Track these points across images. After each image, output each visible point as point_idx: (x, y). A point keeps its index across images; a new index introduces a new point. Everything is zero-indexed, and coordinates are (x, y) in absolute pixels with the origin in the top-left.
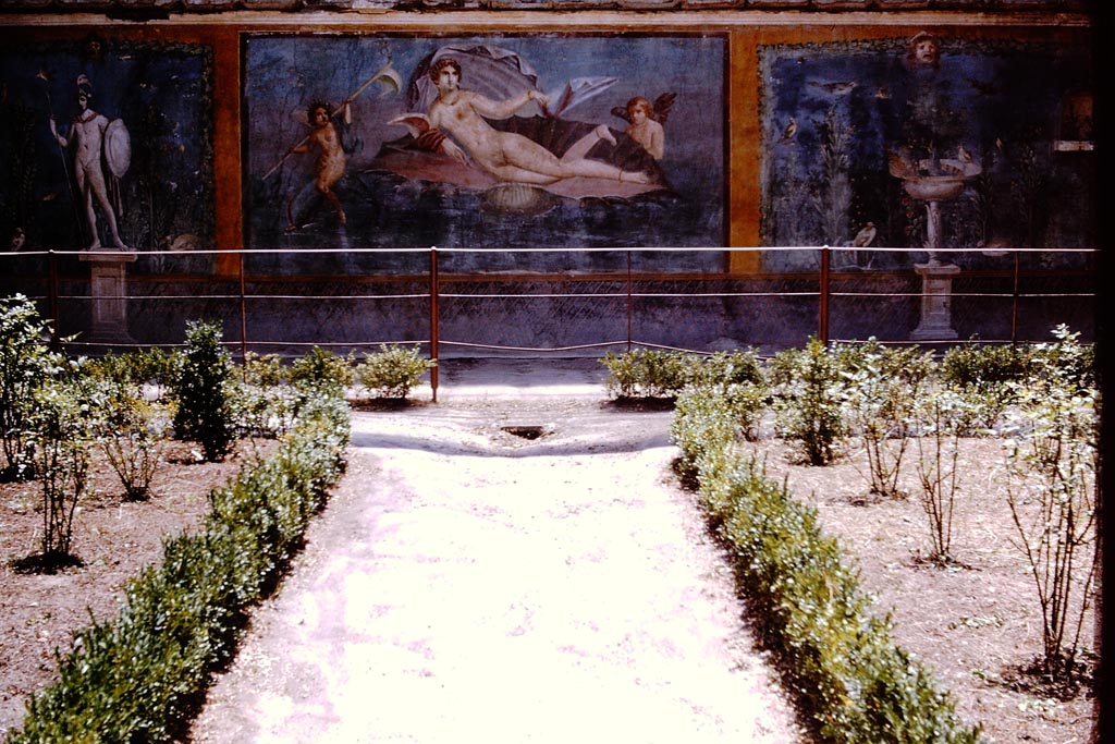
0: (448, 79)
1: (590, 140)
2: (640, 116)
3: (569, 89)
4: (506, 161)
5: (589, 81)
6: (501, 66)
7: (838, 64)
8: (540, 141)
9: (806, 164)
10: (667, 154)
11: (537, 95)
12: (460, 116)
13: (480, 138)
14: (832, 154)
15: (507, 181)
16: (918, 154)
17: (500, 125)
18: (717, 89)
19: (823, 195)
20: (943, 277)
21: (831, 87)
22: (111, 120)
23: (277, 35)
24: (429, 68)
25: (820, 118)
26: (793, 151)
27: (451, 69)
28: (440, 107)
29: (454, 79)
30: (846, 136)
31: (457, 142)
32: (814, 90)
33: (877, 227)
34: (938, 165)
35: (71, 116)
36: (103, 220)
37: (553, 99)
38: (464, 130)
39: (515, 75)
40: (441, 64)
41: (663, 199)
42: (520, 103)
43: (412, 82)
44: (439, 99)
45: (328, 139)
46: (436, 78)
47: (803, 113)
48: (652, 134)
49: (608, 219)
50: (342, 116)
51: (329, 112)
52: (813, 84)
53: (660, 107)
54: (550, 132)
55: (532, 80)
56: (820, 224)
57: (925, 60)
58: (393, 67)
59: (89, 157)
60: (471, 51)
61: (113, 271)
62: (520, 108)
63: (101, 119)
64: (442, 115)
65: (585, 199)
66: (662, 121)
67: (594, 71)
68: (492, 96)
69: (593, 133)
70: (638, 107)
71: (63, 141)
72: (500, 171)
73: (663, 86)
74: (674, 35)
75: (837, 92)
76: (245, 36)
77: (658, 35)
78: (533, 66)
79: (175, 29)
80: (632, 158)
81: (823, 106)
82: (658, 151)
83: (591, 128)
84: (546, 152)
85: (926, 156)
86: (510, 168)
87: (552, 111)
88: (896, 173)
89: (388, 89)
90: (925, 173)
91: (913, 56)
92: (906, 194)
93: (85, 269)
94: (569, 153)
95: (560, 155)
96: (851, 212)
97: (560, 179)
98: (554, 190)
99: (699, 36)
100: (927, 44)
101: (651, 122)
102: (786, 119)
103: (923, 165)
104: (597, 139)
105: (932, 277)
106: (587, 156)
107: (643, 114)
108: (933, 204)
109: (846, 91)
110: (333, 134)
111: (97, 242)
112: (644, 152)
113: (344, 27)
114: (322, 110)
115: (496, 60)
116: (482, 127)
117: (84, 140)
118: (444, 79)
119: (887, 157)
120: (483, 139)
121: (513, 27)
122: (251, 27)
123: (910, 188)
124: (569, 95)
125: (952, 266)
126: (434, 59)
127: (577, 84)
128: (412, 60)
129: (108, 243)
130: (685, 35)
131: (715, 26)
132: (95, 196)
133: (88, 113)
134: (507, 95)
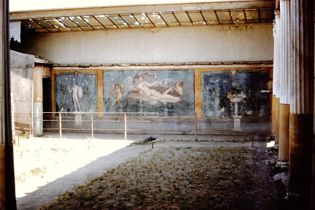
0: (141, 79)
1: (167, 91)
2: (177, 86)
3: (164, 81)
4: (152, 95)
5: (168, 79)
7: (217, 75)
8: (158, 91)
9: (210, 95)
10: (183, 94)
11: (158, 82)
12: (143, 86)
14: (215, 93)
15: (152, 99)
16: (233, 93)
17: (151, 88)
18: (193, 81)
19: (214, 102)
20: (239, 118)
21: (215, 80)
22: (79, 87)
23: (109, 71)
24: (137, 77)
25: (213, 86)
26: (208, 93)
27: (141, 77)
28: (139, 85)
29: (142, 79)
30: (218, 90)
31: (143, 92)
32: (211, 81)
33: (225, 108)
34: (237, 96)
36: (77, 106)
37: (161, 83)
38: (143, 89)
39: (153, 78)
40: (139, 76)
41: (182, 103)
42: (154, 84)
43: (134, 80)
44: (139, 83)
45: (118, 91)
46: (138, 79)
47: (209, 85)
48: (180, 90)
49: (171, 108)
50: (121, 87)
51: (119, 86)
52: (212, 79)
53: (182, 84)
54: (160, 90)
55: (157, 79)
56: (213, 108)
57: (234, 74)
58: (130, 77)
59: (75, 95)
60: (146, 74)
61: (79, 116)
62: (154, 85)
63: (77, 87)
64: (140, 86)
65: (167, 103)
66: (182, 87)
67: (168, 77)
68: (149, 82)
69: (168, 90)
70: (177, 84)
71: (71, 91)
72: (151, 97)
73: (182, 80)
74: (184, 70)
75: (216, 81)
76: (103, 71)
77: (181, 70)
78: (157, 76)
79: (91, 70)
80: (176, 94)
81: (213, 84)
82: (181, 93)
83: (168, 88)
84: (159, 93)
85: (235, 94)
86: (153, 96)
87: (160, 85)
88: (228, 97)
89: (129, 81)
90: (234, 97)
91: (231, 74)
92: (230, 102)
93: (74, 115)
94: (164, 94)
95: (162, 94)
96: (220, 105)
97: (162, 98)
99: (189, 70)
100: (234, 71)
101: (180, 87)
102: (206, 86)
103: (234, 95)
104: (169, 91)
105: (236, 118)
106: (167, 94)
107: (178, 86)
108: (236, 104)
109: (218, 81)
110: (119, 90)
111: (76, 110)
112: (178, 93)
113: (121, 69)
114: (117, 85)
115: (150, 75)
116: (147, 88)
117: (74, 91)
118: (140, 79)
119: (226, 94)
120: (147, 90)
121: (153, 69)
122: (104, 69)
123: (231, 100)
124: (164, 82)
125: (240, 116)
126: (138, 75)
127: (165, 80)
128: (134, 75)
129: (78, 110)
130: (186, 70)
131: (192, 68)
132: (76, 102)
133: (75, 86)
134: (152, 82)
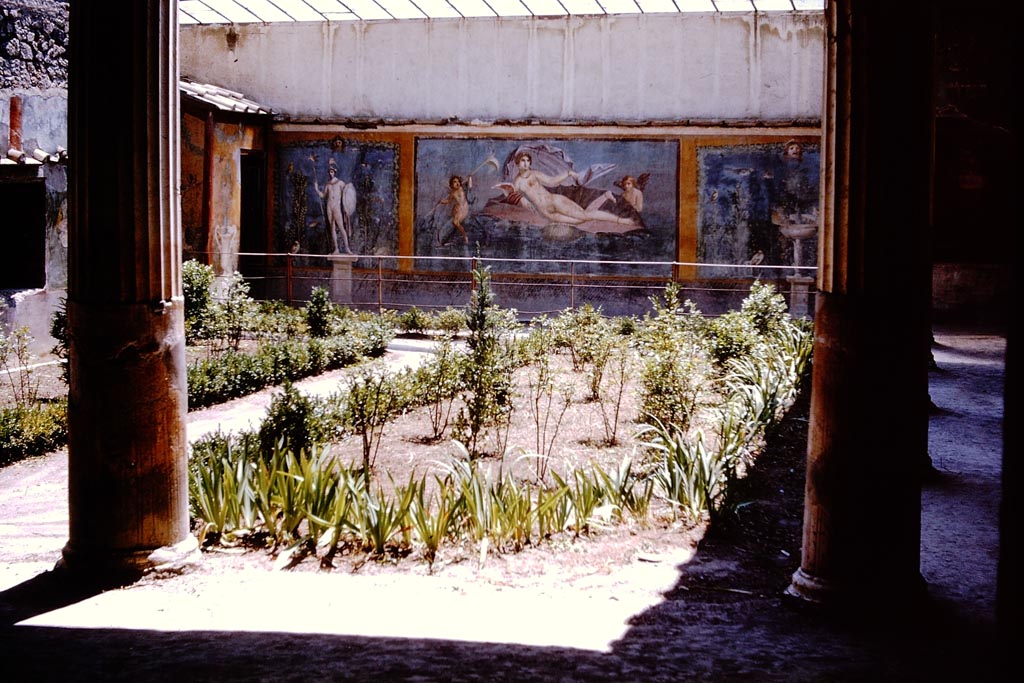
0: (524, 163)
1: (602, 200)
2: (629, 186)
3: (590, 170)
4: (555, 211)
5: (601, 166)
6: (554, 157)
7: (743, 158)
8: (573, 199)
9: (723, 216)
10: (645, 209)
11: (573, 173)
12: (531, 185)
13: (542, 198)
14: (738, 210)
15: (555, 222)
16: (789, 211)
18: (673, 171)
19: (733, 233)
20: (803, 284)
21: (739, 171)
22: (346, 183)
23: (434, 138)
24: (514, 157)
25: (732, 189)
26: (716, 208)
27: (526, 158)
28: (520, 179)
29: (528, 163)
30: (747, 200)
31: (529, 199)
32: (729, 173)
33: (764, 253)
34: (800, 218)
35: (325, 180)
36: (341, 239)
37: (581, 176)
38: (532, 192)
39: (561, 162)
40: (521, 155)
41: (641, 234)
42: (563, 178)
43: (505, 165)
44: (519, 175)
45: (460, 196)
46: (518, 163)
47: (722, 186)
48: (635, 196)
49: (611, 245)
50: (467, 184)
51: (460, 182)
52: (727, 169)
53: (641, 182)
54: (579, 194)
55: (571, 165)
56: (731, 251)
57: (794, 156)
58: (495, 157)
59: (334, 205)
60: (539, 148)
61: (345, 266)
62: (564, 180)
63: (341, 183)
64: (521, 184)
65: (598, 233)
66: (642, 189)
67: (604, 160)
68: (550, 175)
69: (603, 196)
70: (628, 181)
71: (321, 195)
72: (551, 216)
73: (643, 169)
74: (649, 140)
75: (742, 174)
76: (417, 138)
77: (640, 140)
78: (571, 157)
79: (381, 134)
80: (625, 210)
81: (733, 182)
82: (639, 206)
83: (602, 193)
84: (578, 206)
85: (794, 212)
86: (557, 215)
87: (581, 183)
88: (775, 222)
89: (492, 169)
90: (793, 222)
91: (786, 153)
92: (781, 234)
93: (330, 265)
94: (590, 207)
95: (585, 208)
96: (749, 244)
97: (584, 221)
98: (581, 227)
99: (664, 141)
100: (795, 146)
101: (635, 190)
102: (712, 189)
103: (792, 217)
104: (605, 199)
105: (796, 284)
106: (600, 209)
107: (631, 186)
108: (798, 241)
109: (747, 173)
110: (462, 194)
111: (337, 250)
112: (632, 207)
113: (468, 134)
114: (456, 180)
115: (551, 154)
116: (543, 191)
117: (332, 194)
118: (522, 163)
119: (771, 212)
120: (543, 198)
121: (561, 135)
122: (420, 134)
123: (783, 231)
124: (590, 174)
125: (809, 278)
126: (517, 152)
127: (595, 167)
128: (505, 153)
129: (343, 251)
130: (655, 140)
131: (672, 135)
132: (336, 224)
133: (335, 179)
134: (557, 173)
